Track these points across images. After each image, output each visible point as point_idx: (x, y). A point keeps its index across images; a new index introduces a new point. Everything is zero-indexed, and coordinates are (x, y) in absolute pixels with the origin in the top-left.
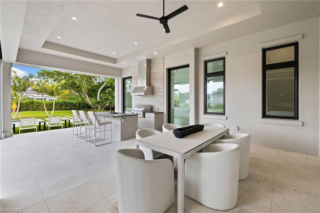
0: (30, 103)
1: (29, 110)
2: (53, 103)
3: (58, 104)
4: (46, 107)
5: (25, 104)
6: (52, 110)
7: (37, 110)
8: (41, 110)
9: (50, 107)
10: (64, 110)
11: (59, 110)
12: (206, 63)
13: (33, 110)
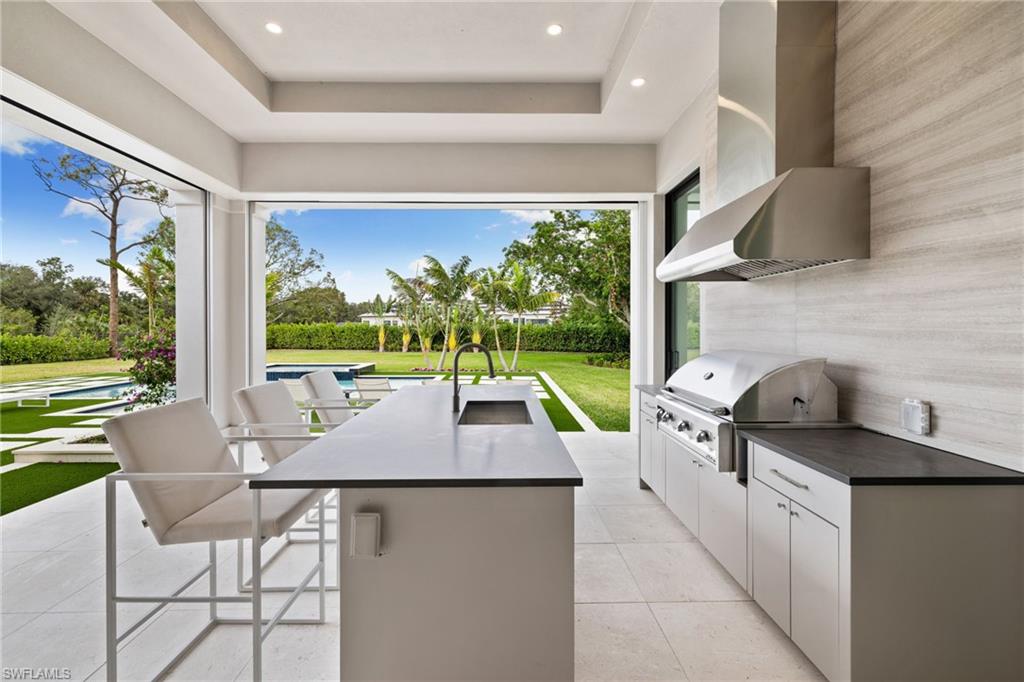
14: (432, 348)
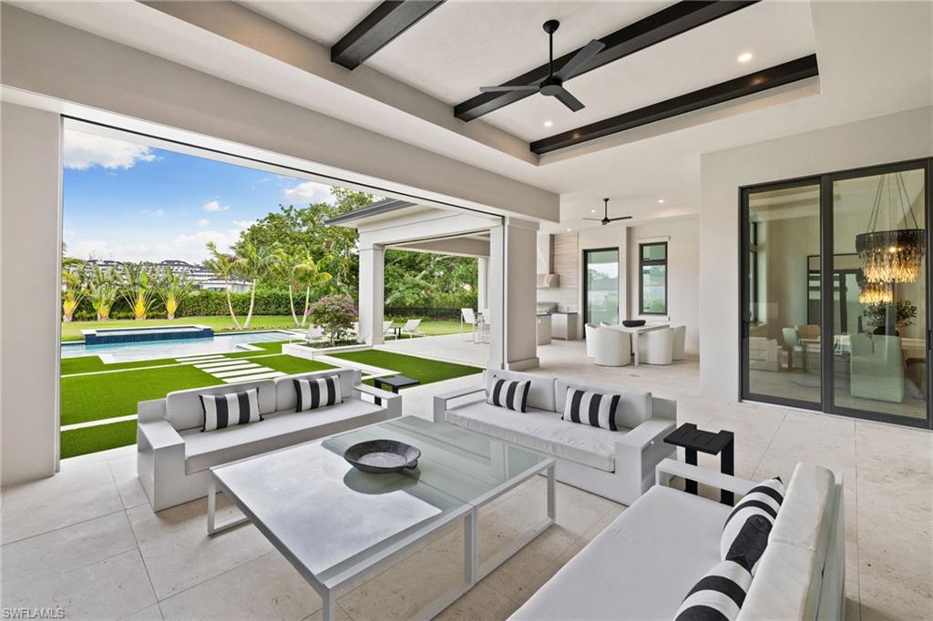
0: (203, 297)
1: (199, 315)
2: (250, 299)
3: (260, 299)
4: (234, 307)
5: (192, 299)
6: (247, 315)
7: (215, 315)
8: (223, 314)
9: (241, 307)
10: (273, 315)
11: (262, 314)
12: (642, 246)
13: (207, 315)
14: (111, 316)
